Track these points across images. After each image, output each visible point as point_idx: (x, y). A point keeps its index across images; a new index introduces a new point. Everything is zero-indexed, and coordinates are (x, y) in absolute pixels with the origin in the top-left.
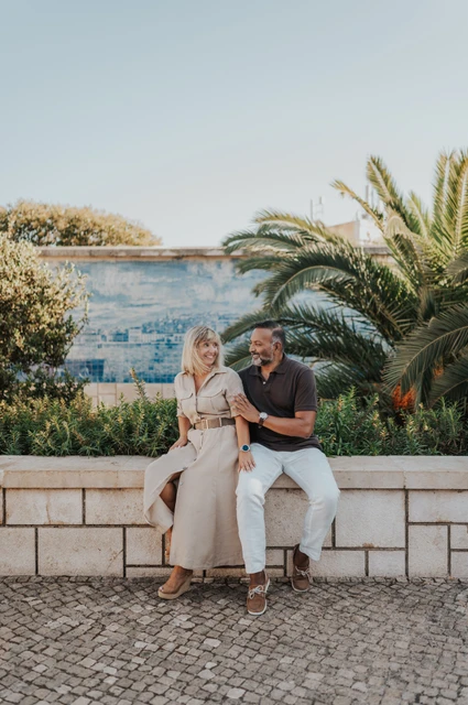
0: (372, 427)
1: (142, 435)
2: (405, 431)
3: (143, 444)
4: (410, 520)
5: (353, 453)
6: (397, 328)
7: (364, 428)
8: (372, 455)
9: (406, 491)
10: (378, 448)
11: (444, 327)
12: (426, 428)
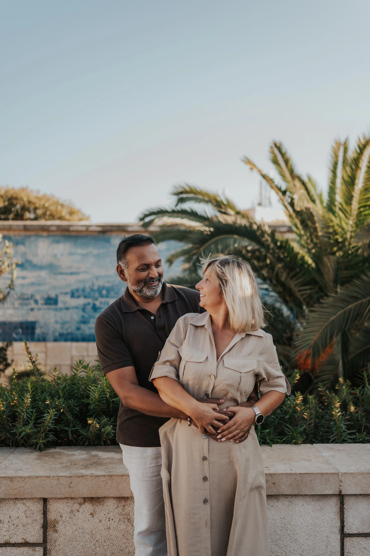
0: (295, 411)
1: (26, 424)
2: (332, 416)
3: (28, 436)
4: (346, 531)
5: (273, 442)
6: (298, 295)
7: (286, 413)
8: (296, 443)
9: (341, 497)
10: (301, 433)
11: (355, 294)
12: (352, 408)
